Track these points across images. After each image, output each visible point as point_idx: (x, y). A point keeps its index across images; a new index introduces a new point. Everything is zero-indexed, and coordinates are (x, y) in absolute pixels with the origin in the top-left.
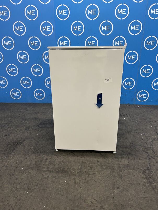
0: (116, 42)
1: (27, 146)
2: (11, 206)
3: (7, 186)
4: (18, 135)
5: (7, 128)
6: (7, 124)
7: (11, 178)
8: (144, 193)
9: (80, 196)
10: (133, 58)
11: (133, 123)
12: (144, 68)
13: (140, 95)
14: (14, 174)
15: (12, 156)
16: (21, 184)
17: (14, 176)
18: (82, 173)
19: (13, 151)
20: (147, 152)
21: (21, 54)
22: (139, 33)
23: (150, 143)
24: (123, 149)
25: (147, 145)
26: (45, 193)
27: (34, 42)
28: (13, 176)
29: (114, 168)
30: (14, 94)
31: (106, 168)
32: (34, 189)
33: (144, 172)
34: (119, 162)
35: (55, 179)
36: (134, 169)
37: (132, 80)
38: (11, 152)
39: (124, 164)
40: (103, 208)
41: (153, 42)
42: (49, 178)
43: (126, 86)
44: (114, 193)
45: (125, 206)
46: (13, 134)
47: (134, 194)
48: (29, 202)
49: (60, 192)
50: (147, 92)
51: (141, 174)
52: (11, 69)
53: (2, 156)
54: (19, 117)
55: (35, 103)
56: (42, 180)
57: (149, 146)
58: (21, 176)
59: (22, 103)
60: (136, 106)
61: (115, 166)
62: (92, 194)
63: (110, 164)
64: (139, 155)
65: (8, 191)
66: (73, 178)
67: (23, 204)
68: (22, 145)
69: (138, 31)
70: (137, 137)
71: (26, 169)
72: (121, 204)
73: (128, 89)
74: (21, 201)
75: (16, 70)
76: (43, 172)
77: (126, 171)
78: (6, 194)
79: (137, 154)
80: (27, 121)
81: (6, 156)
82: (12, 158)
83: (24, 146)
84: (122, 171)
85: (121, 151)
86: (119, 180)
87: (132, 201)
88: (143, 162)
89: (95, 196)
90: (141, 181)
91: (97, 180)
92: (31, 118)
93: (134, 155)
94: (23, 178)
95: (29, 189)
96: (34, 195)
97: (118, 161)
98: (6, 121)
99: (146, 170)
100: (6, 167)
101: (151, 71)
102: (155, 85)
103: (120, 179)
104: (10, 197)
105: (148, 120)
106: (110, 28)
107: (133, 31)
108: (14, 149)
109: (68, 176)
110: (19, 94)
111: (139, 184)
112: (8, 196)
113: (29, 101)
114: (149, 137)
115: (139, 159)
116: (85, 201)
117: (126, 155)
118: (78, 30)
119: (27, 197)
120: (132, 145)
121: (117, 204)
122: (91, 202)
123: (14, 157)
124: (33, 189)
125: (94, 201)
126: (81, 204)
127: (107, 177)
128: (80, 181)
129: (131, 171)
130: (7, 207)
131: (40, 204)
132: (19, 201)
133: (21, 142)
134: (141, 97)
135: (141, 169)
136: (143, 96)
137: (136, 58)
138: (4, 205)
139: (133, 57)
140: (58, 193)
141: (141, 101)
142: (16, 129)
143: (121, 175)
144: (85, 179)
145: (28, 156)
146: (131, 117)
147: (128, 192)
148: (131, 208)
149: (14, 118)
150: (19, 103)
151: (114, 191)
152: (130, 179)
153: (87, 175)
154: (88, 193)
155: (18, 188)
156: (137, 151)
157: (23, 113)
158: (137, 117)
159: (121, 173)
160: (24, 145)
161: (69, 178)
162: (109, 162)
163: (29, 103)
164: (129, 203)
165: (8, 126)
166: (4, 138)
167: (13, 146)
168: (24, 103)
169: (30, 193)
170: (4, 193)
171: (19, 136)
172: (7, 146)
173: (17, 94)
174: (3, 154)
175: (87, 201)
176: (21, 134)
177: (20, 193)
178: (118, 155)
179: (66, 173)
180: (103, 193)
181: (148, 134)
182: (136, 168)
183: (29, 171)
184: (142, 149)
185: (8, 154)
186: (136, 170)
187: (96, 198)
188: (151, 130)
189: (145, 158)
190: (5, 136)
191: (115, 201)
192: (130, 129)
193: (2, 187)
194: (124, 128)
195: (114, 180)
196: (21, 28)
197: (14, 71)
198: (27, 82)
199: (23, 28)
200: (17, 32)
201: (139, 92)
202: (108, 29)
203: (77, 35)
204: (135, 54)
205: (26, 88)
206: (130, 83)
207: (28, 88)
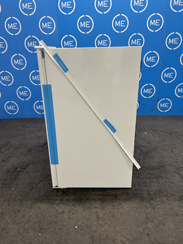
0: (132, 41)
1: (32, 173)
3: (12, 226)
4: (18, 159)
5: (4, 150)
6: (4, 145)
7: (16, 216)
9: (107, 234)
10: (153, 60)
11: (157, 138)
12: (166, 72)
13: (161, 104)
14: (19, 210)
15: (14, 186)
16: (29, 222)
17: (20, 213)
19: (14, 179)
20: (179, 174)
21: (16, 58)
22: (159, 29)
23: (181, 162)
24: (151, 171)
25: (179, 165)
26: (61, 233)
27: (31, 42)
28: (19, 213)
29: (143, 195)
30: (10, 108)
31: (134, 195)
32: (47, 228)
33: (180, 199)
34: (149, 188)
35: (73, 214)
36: (167, 196)
37: (151, 87)
38: (13, 182)
39: (154, 190)
41: (176, 40)
42: (64, 213)
43: (145, 94)
44: (148, 228)
46: (13, 158)
47: (172, 228)
49: (81, 230)
50: (170, 101)
51: (177, 202)
52: (5, 77)
53: (1, 188)
54: (18, 136)
55: (35, 118)
56: (56, 216)
57: (181, 166)
58: (28, 212)
59: (19, 119)
60: (156, 117)
61: (144, 192)
62: (121, 232)
63: (138, 191)
64: (171, 178)
65: (14, 233)
66: (95, 211)
68: (25, 171)
69: (159, 27)
70: (165, 156)
71: (34, 203)
72: (159, 242)
73: (147, 98)
75: (11, 78)
76: (56, 205)
77: (158, 199)
78: (12, 238)
79: (168, 177)
80: (29, 141)
81: (7, 187)
82: (15, 189)
83: (28, 173)
84: (154, 199)
85: (148, 173)
86: (151, 211)
87: (172, 237)
88: (177, 186)
89: (126, 233)
90: (179, 211)
91: (125, 213)
92: (33, 137)
93: (165, 177)
94: (31, 215)
95: (41, 228)
96: (47, 237)
97: (147, 186)
98: (2, 142)
99: (182, 196)
100: (8, 201)
101: (174, 75)
102: (179, 91)
103: (153, 210)
104: (17, 241)
105: (174, 134)
106: (125, 24)
107: (152, 27)
108: (16, 178)
109: (87, 209)
110: (16, 108)
111: (177, 214)
112: (15, 240)
113: (28, 116)
114: (179, 154)
115: (172, 182)
116: (113, 241)
117: (155, 178)
118: (86, 27)
119: (39, 240)
120: (159, 165)
122: (122, 242)
123: (17, 188)
124: (45, 229)
125: (125, 240)
127: (137, 208)
128: (104, 215)
129: (165, 198)
133: (23, 167)
134: (162, 106)
135: (176, 195)
136: (164, 105)
139: (153, 58)
140: (79, 233)
141: (163, 111)
142: (16, 152)
143: (154, 204)
144: (110, 212)
145: (34, 185)
146: (153, 131)
147: (165, 226)
149: (12, 138)
150: (16, 119)
151: (148, 225)
152: (165, 210)
153: (112, 207)
154: (116, 230)
155: (26, 229)
156: (168, 172)
157: (22, 132)
158: (160, 131)
159: (152, 202)
160: (27, 171)
161: (89, 212)
162: (136, 188)
163: (28, 119)
164: (169, 240)
165: (5, 148)
166: (2, 164)
167: (14, 174)
168: (22, 119)
169: (43, 235)
170: (9, 236)
171: (20, 161)
172: (7, 174)
173: (12, 108)
174: (3, 184)
175: (116, 241)
176: (22, 158)
177: (29, 235)
178: (146, 178)
179: (85, 206)
180: (135, 229)
181: (177, 151)
182: (170, 195)
183: (39, 205)
184: (173, 170)
185: (8, 184)
186: (170, 197)
187: (126, 237)
188: (179, 146)
189: (179, 182)
190: (3, 161)
191: (152, 239)
192: (155, 145)
193: (6, 228)
194: (147, 145)
195: (146, 212)
196: (15, 25)
197: (8, 79)
198: (25, 92)
199: (18, 26)
200: (11, 30)
201: (160, 101)
202: (122, 25)
203: (84, 33)
204: (155, 55)
205: (24, 100)
206: (150, 90)
207: (26, 100)
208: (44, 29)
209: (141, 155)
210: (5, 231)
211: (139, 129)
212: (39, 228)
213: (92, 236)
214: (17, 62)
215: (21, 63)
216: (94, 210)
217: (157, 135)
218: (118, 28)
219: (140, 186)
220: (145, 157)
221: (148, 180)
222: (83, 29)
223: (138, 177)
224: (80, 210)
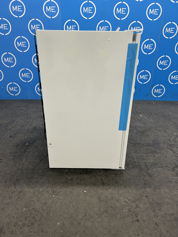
0: (132, 28)
1: (39, 147)
2: (37, 211)
3: (28, 190)
4: (25, 135)
5: (11, 127)
6: (9, 123)
7: (30, 182)
8: (177, 190)
9: (112, 196)
10: (150, 48)
11: (151, 120)
12: (162, 60)
13: (155, 90)
14: (33, 177)
15: (24, 158)
16: (43, 187)
17: (34, 180)
18: (108, 173)
19: (24, 152)
20: (172, 150)
21: (19, 40)
22: (158, 18)
23: (173, 140)
24: (147, 147)
25: (171, 142)
26: (72, 195)
27: (35, 25)
28: (32, 180)
29: (141, 167)
30: (12, 89)
31: (133, 167)
32: (59, 191)
33: (173, 170)
34: (145, 161)
35: (80, 180)
36: (162, 167)
37: (147, 73)
38: (23, 154)
39: (150, 163)
40: (139, 207)
41: (172, 29)
42: (73, 180)
43: (141, 80)
44: (146, 191)
45: (161, 203)
46: (20, 135)
47: (167, 192)
48: (57, 205)
50: (163, 87)
51: (170, 172)
52: (8, 58)
53: (13, 159)
54: (22, 115)
55: (36, 100)
56: (66, 182)
57: (173, 143)
58: (41, 179)
59: (21, 100)
60: (150, 102)
61: (142, 164)
62: (124, 194)
63: (136, 163)
64: (164, 153)
65: (30, 195)
67: (50, 208)
68: (33, 146)
69: (157, 16)
70: (159, 135)
71: (45, 171)
72: (157, 202)
73: (143, 84)
74: (47, 205)
75: (13, 60)
76: (65, 174)
77: (154, 170)
78: (29, 199)
79: (162, 152)
80: (33, 120)
81: (18, 159)
82: (26, 160)
83: (36, 147)
84: (150, 169)
86: (149, 179)
87: (167, 199)
88: (170, 160)
89: (128, 195)
90: (172, 179)
91: (126, 180)
92: (36, 116)
93: (160, 153)
94: (44, 181)
96: (61, 198)
97: (144, 160)
98: (7, 120)
99: (175, 167)
100: (21, 170)
101: (168, 63)
102: (172, 78)
103: (150, 178)
104: (34, 201)
105: (167, 117)
106: (126, 11)
109: (93, 177)
110: (18, 89)
111: (171, 182)
112: (32, 201)
113: (30, 98)
114: (171, 134)
115: (166, 157)
116: (118, 201)
117: (151, 153)
118: (89, 12)
119: (53, 201)
120: (154, 142)
121: (152, 203)
122: (125, 202)
123: (28, 159)
125: (128, 200)
126: (114, 204)
127: (136, 176)
128: (108, 181)
129: (160, 169)
130: (33, 212)
131: (70, 207)
132: (46, 205)
133: (31, 142)
134: (156, 92)
135: (170, 166)
136: (158, 91)
137: (153, 47)
138: (30, 210)
139: (150, 46)
140: (87, 195)
141: (156, 97)
142: (22, 129)
143: (150, 174)
144: (113, 179)
145: (43, 157)
146: (148, 114)
147: (161, 190)
148: (167, 205)
149: (17, 117)
150: (18, 100)
151: (147, 189)
152: (161, 178)
153: (115, 175)
154: (120, 193)
155: (41, 192)
156: (162, 149)
157: (25, 111)
158: (154, 114)
159: (149, 171)
161: (95, 179)
162: (135, 161)
163: (29, 100)
164: (164, 201)
165: (11, 125)
166: (11, 139)
167: (23, 148)
168: (24, 100)
169: (56, 196)
170: (26, 198)
171: (27, 137)
172: (17, 148)
173: (14, 89)
174: (14, 156)
175: (120, 201)
176: (29, 134)
177: (44, 196)
178: (143, 153)
179: (91, 174)
180: (135, 192)
181: (170, 131)
182: (164, 166)
183: (49, 173)
184: (167, 147)
185: (19, 156)
186: (165, 168)
187: (129, 198)
188: (171, 127)
189: (172, 156)
190: (11, 136)
191: (150, 200)
192: (150, 126)
193: (23, 191)
194: (143, 126)
195: (144, 179)
196: (19, 7)
197: (11, 61)
198: (28, 74)
199: (22, 8)
200: (15, 12)
201: (155, 87)
202: (123, 12)
203: (87, 18)
204: (153, 43)
205: (26, 82)
206: (146, 76)
207: (28, 82)
208: (48, 13)
209: (138, 134)
210: (22, 194)
211: (135, 112)
212: (53, 191)
213: (99, 197)
214: (20, 44)
215: (24, 45)
216: (100, 178)
217: (151, 118)
218: (119, 15)
219: (139, 159)
220: (141, 136)
221: (145, 155)
222: (86, 14)
223: (136, 152)
224: (87, 178)
